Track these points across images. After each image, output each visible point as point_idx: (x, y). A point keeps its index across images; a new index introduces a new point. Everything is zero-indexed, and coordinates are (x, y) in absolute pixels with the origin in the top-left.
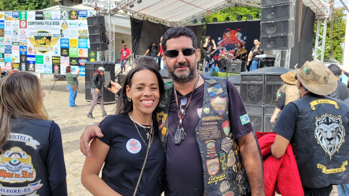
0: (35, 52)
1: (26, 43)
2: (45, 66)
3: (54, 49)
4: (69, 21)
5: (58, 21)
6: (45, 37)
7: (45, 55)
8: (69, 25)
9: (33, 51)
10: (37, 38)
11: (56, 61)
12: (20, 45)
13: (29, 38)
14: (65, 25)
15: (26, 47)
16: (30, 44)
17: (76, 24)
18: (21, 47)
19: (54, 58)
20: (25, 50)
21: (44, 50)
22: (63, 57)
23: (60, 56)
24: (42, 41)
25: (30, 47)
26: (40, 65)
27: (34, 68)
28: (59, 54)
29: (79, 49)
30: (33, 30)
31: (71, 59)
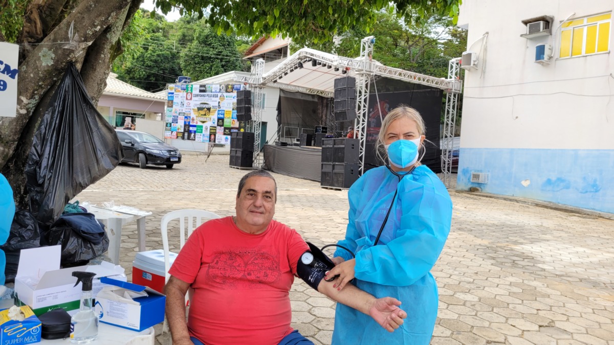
0: (197, 123)
1: (190, 114)
2: (204, 135)
3: (212, 120)
4: (225, 94)
5: (217, 94)
6: (206, 109)
7: (204, 125)
8: (225, 97)
9: (195, 121)
10: (200, 109)
11: (213, 131)
12: (185, 115)
13: (193, 109)
14: (222, 97)
15: (190, 117)
16: (193, 115)
17: (231, 97)
18: (186, 117)
19: (211, 128)
20: (188, 120)
21: (203, 120)
22: (219, 127)
23: (216, 126)
24: (202, 112)
26: (200, 134)
27: (195, 137)
28: (216, 125)
29: (232, 120)
30: (196, 102)
31: (225, 129)
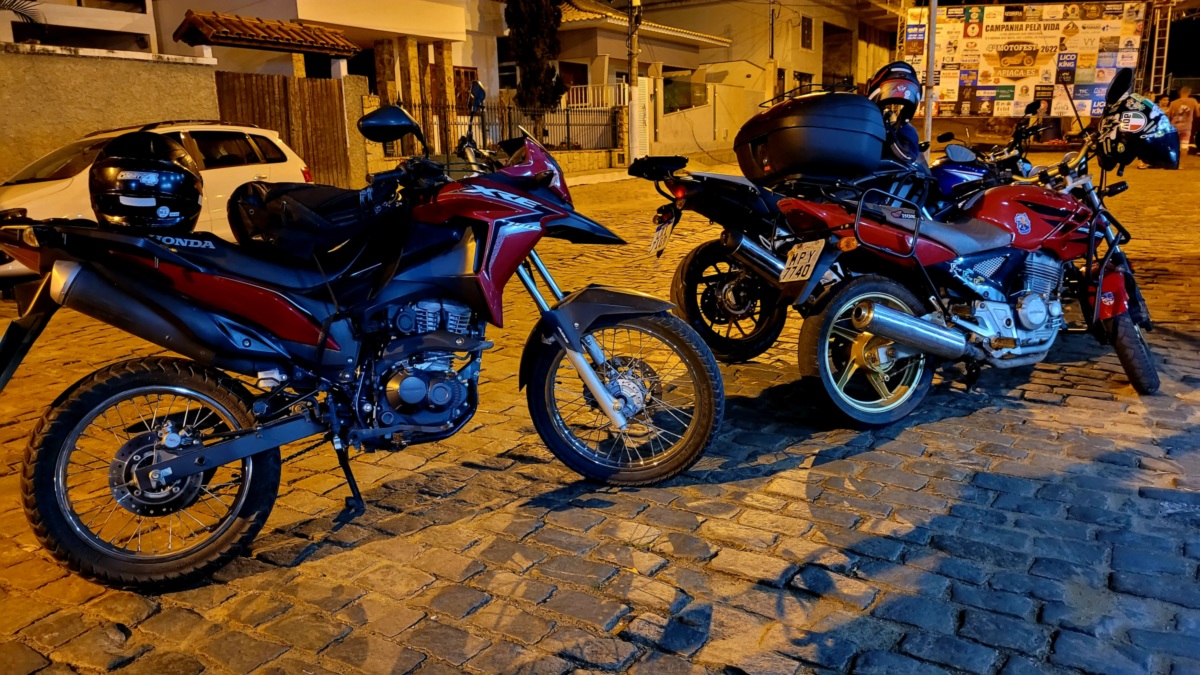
0: (997, 81)
1: (977, 65)
2: (1017, 104)
3: (1041, 73)
4: (1080, 23)
5: (1056, 23)
7: (1019, 85)
8: (1080, 28)
10: (1003, 54)
12: (962, 68)
13: (986, 56)
14: (1071, 29)
15: (977, 71)
16: (985, 66)
17: (1097, 27)
19: (1039, 88)
21: (1017, 75)
22: (1061, 86)
24: (1014, 60)
25: (986, 72)
27: (991, 109)
28: (1052, 81)
29: (1097, 70)
30: (996, 40)
